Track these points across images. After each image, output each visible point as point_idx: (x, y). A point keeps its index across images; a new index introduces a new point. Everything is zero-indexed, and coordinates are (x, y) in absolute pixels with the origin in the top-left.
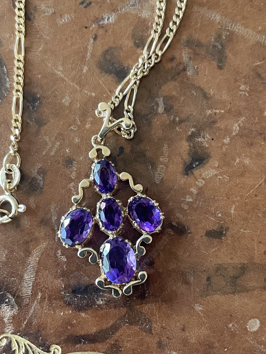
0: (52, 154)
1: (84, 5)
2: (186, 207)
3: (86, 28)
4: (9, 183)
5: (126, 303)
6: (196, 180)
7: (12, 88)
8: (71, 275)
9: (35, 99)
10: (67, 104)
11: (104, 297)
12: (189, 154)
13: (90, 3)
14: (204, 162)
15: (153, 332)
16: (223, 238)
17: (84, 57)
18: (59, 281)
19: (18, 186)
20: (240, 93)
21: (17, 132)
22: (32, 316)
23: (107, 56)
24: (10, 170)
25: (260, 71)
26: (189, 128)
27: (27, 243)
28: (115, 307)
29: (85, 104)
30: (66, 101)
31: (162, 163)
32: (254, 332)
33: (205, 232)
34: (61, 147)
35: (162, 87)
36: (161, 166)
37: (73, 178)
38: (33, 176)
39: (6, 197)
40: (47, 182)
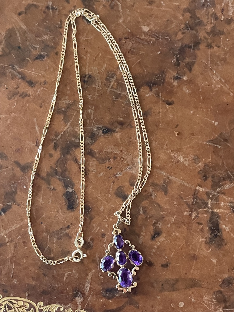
0: (96, 232)
1: (109, 168)
2: (152, 254)
3: (110, 178)
4: (79, 245)
5: (128, 296)
6: (156, 242)
7: (80, 204)
8: (105, 284)
9: (89, 208)
10: (102, 210)
11: (119, 293)
12: (153, 231)
13: (112, 168)
14: (160, 234)
15: (140, 308)
16: (168, 267)
17: (109, 190)
18: (100, 286)
19: (82, 246)
20: (174, 205)
21: (82, 223)
22: (89, 302)
23: (119, 190)
24: (79, 239)
25: (182, 196)
26: (153, 220)
27: (86, 270)
28: (124, 297)
29: (110, 210)
30: (102, 209)
31: (142, 235)
32: (182, 308)
33: (161, 265)
34: (100, 229)
35: (142, 203)
36: (142, 236)
37: (105, 242)
38: (88, 241)
39: (78, 251)
40: (94, 244)
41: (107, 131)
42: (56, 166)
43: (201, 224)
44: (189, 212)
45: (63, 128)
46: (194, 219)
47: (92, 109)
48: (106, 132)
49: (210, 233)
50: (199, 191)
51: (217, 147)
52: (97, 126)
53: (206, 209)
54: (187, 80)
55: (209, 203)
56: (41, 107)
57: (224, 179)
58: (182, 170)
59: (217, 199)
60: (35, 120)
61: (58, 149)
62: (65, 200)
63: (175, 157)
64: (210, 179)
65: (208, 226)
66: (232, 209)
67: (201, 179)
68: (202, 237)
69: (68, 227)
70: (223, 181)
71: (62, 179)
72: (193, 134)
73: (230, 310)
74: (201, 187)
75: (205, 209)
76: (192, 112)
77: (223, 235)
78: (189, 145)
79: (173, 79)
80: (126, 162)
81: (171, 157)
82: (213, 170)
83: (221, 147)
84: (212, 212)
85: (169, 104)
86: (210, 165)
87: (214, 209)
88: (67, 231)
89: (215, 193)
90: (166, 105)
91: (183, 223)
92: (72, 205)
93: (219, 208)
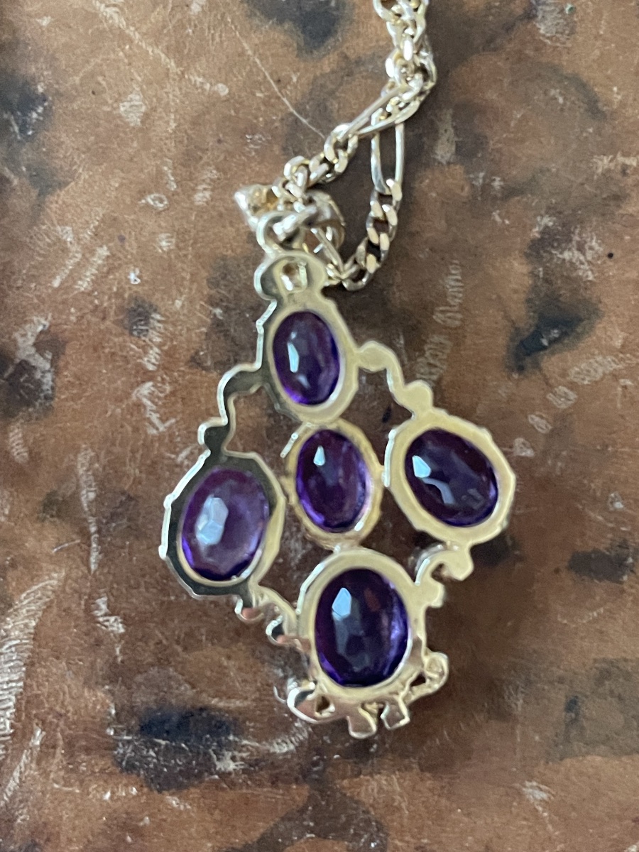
0: (84, 285)
5: (309, 771)
6: (549, 386)
8: (139, 678)
9: (28, 100)
11: (241, 748)
12: (529, 301)
14: (579, 330)
16: (625, 578)
18: (100, 694)
22: (12, 798)
26: (535, 216)
28: (274, 781)
29: (195, 123)
30: (132, 108)
31: (439, 330)
33: (569, 557)
34: (112, 266)
36: (436, 339)
37: (151, 368)
38: (20, 356)
40: (67, 376)
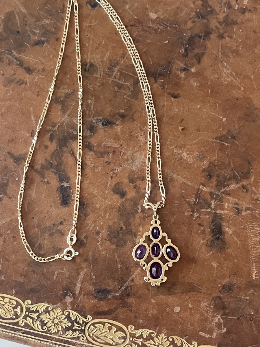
0: (91, 229)
1: (107, 163)
3: (108, 173)
4: (72, 242)
5: (121, 298)
7: (75, 199)
8: (97, 284)
9: (84, 205)
11: (111, 294)
13: (110, 162)
15: (133, 311)
17: (106, 186)
18: (92, 287)
19: (75, 244)
20: (175, 204)
21: (76, 219)
22: (79, 302)
23: (116, 186)
24: (72, 236)
25: (184, 195)
27: (78, 269)
28: (116, 299)
29: (106, 207)
30: (98, 206)
31: (139, 235)
32: (177, 313)
34: (95, 226)
35: (141, 201)
37: (100, 240)
38: (82, 239)
39: (70, 248)
40: (88, 242)
41: (107, 123)
42: (52, 158)
43: (203, 226)
44: (191, 212)
45: (60, 120)
46: (195, 220)
47: (92, 100)
48: (106, 125)
49: (212, 235)
50: (202, 191)
51: (223, 144)
52: (97, 117)
53: (209, 210)
54: (196, 72)
55: (213, 204)
56: (38, 96)
57: (230, 179)
58: (185, 168)
59: (221, 200)
60: (31, 109)
61: (54, 141)
62: (59, 195)
63: (179, 154)
64: (215, 178)
65: (210, 227)
66: (236, 210)
67: (206, 178)
68: (203, 239)
69: (61, 223)
70: (228, 181)
71: (57, 173)
72: (198, 130)
73: (229, 317)
74: (205, 186)
75: (207, 210)
76: (199, 106)
77: (226, 238)
78: (194, 142)
79: (181, 71)
80: (125, 157)
81: (174, 154)
82: (218, 168)
83: (228, 145)
84: (215, 213)
85: (175, 97)
86: (216, 164)
87: (217, 210)
88: (60, 227)
89: (219, 194)
90: (171, 98)
91: (183, 223)
92: (66, 200)
93: (223, 209)
